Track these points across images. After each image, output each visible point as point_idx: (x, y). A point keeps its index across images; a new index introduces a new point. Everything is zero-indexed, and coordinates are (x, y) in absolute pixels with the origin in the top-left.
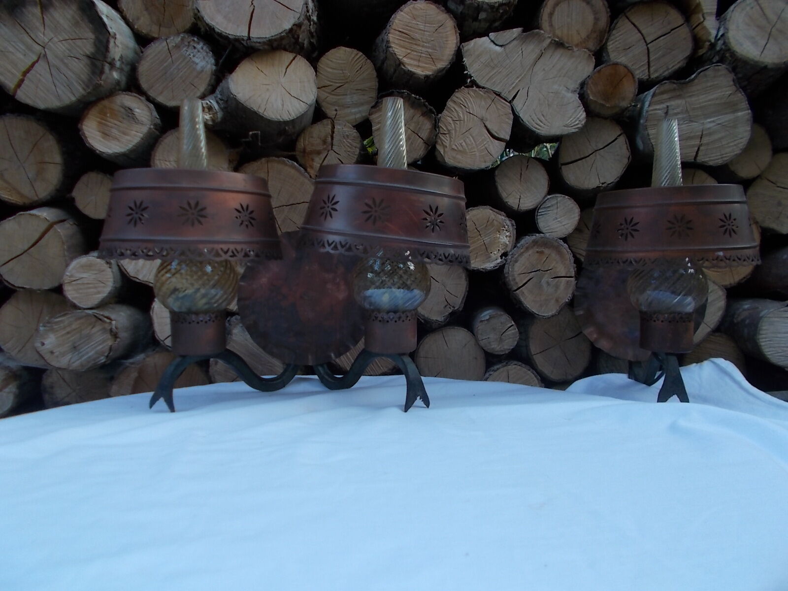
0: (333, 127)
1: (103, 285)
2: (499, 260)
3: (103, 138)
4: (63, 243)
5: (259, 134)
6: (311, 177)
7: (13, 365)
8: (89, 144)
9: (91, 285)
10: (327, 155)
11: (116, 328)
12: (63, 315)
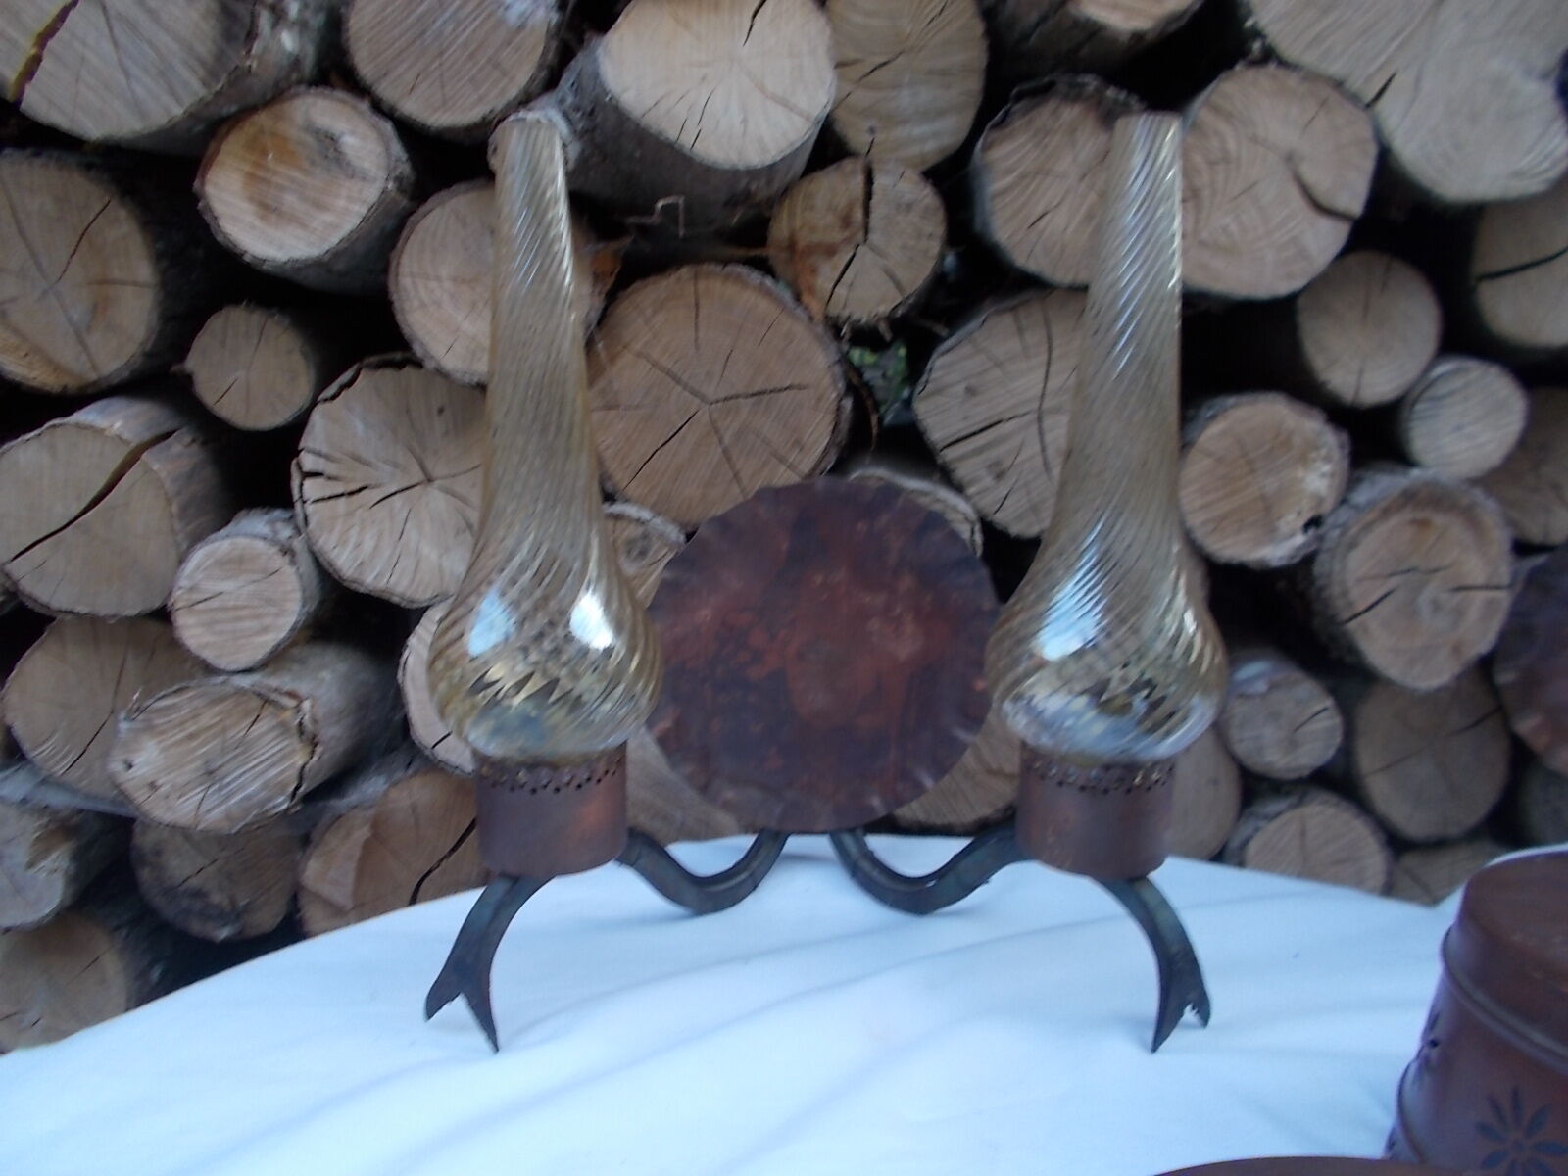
0: (869, 181)
1: (274, 610)
2: (1300, 539)
3: (262, 218)
4: (169, 501)
5: (681, 207)
6: (811, 318)
7: (57, 799)
8: (225, 235)
9: (245, 612)
10: (853, 256)
11: (315, 721)
12: (175, 692)
